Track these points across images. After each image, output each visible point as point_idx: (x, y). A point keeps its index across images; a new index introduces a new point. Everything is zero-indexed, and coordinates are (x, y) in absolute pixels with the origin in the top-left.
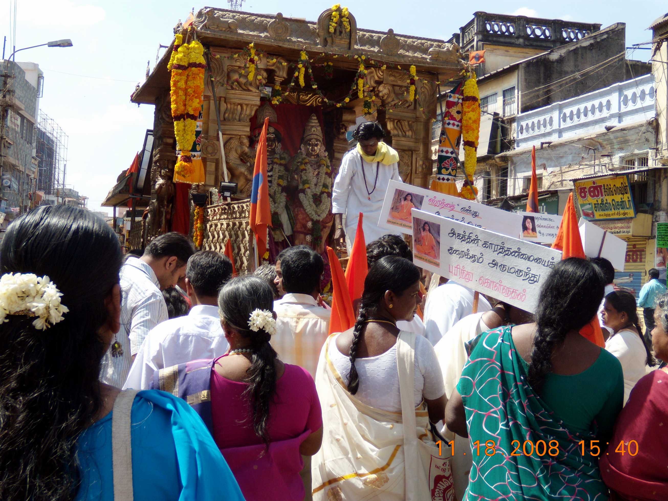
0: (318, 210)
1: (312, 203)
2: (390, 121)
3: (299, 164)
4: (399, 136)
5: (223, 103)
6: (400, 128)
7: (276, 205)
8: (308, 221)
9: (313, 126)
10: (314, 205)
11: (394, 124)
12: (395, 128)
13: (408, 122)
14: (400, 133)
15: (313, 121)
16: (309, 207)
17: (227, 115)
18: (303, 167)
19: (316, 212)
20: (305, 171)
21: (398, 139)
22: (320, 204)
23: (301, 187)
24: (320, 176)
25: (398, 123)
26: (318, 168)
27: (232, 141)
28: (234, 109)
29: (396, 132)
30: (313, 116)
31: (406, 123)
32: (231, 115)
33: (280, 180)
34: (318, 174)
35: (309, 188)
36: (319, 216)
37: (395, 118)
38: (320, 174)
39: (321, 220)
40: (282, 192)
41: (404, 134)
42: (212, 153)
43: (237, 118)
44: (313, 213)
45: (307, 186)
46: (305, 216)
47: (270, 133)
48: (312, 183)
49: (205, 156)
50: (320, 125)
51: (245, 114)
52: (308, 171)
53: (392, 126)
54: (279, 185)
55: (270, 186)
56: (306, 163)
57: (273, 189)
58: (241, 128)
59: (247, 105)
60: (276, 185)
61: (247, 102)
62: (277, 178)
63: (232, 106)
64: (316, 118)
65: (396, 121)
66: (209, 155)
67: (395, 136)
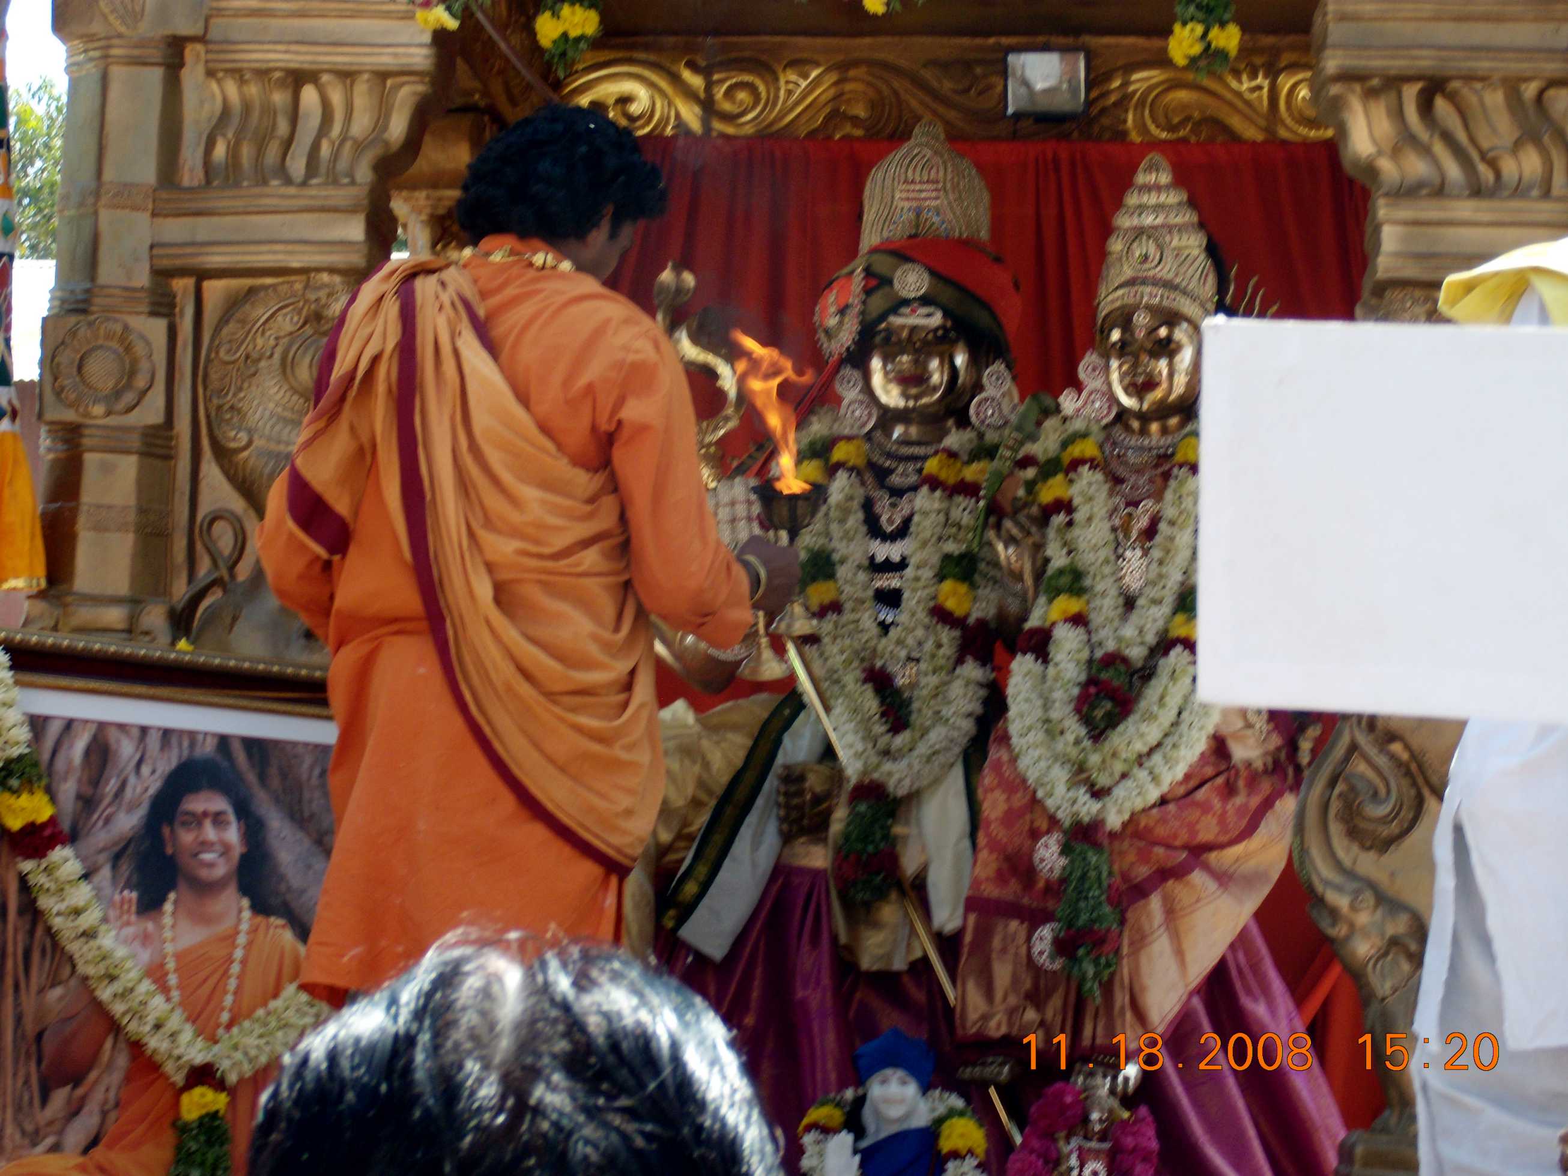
0: (1094, 759)
1: (1062, 712)
2: (1371, 94)
3: (1030, 473)
4: (1440, 190)
5: (192, 75)
6: (1447, 138)
7: (901, 740)
8: (1035, 835)
9: (1140, 232)
10: (1075, 729)
11: (1398, 114)
12: (1407, 139)
13: (1512, 86)
14: (1453, 171)
15: (1152, 199)
16: (1037, 736)
17: (220, 151)
18: (1052, 490)
19: (1080, 774)
20: (1059, 519)
21: (1430, 210)
22: (1113, 721)
23: (1033, 622)
24: (1158, 539)
25: (1441, 104)
26: (1158, 496)
27: (260, 312)
28: (269, 110)
29: (1417, 167)
30: (1152, 168)
31: (1496, 99)
32: (246, 152)
33: (948, 585)
34: (1150, 532)
35: (1078, 620)
36: (1098, 793)
37: (1397, 64)
38: (1163, 526)
39: (1114, 820)
40: (960, 661)
41: (1485, 173)
42: (117, 394)
43: (297, 165)
44: (1060, 775)
45: (1066, 604)
46: (1019, 800)
47: (906, 302)
48: (1099, 587)
49: (70, 416)
50: (1202, 225)
51: (344, 138)
52: (1079, 516)
53: (1384, 126)
54: (941, 614)
55: (885, 628)
56: (1076, 464)
57: (900, 642)
58: (307, 226)
59: (347, 76)
60: (922, 615)
61: (341, 59)
62: (927, 574)
63: (253, 90)
64: (1165, 178)
65: (1411, 92)
66: (98, 410)
67: (1408, 192)
